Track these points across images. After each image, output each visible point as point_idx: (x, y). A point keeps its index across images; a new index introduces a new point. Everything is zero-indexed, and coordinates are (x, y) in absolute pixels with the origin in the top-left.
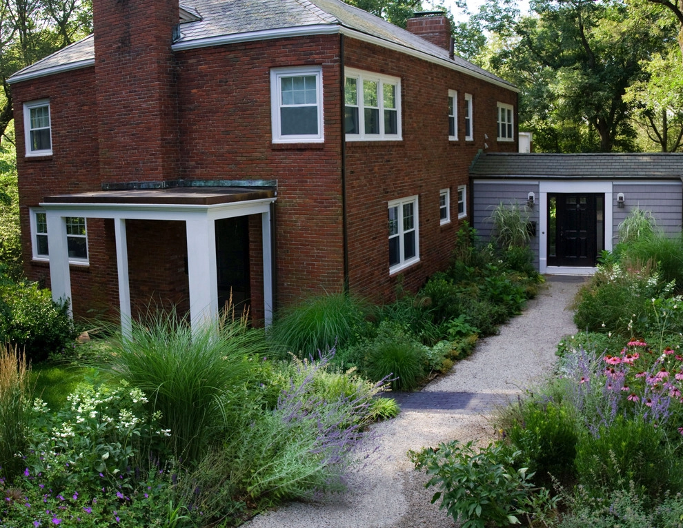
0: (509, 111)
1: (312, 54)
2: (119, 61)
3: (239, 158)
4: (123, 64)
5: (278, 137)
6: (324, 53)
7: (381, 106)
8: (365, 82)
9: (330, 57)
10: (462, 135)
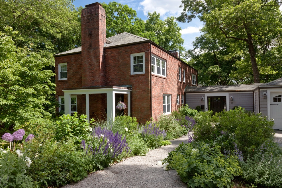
0: (195, 77)
1: (141, 49)
2: (89, 51)
3: (121, 79)
5: (132, 73)
6: (145, 49)
7: (161, 67)
8: (157, 59)
9: (146, 50)
10: (182, 80)
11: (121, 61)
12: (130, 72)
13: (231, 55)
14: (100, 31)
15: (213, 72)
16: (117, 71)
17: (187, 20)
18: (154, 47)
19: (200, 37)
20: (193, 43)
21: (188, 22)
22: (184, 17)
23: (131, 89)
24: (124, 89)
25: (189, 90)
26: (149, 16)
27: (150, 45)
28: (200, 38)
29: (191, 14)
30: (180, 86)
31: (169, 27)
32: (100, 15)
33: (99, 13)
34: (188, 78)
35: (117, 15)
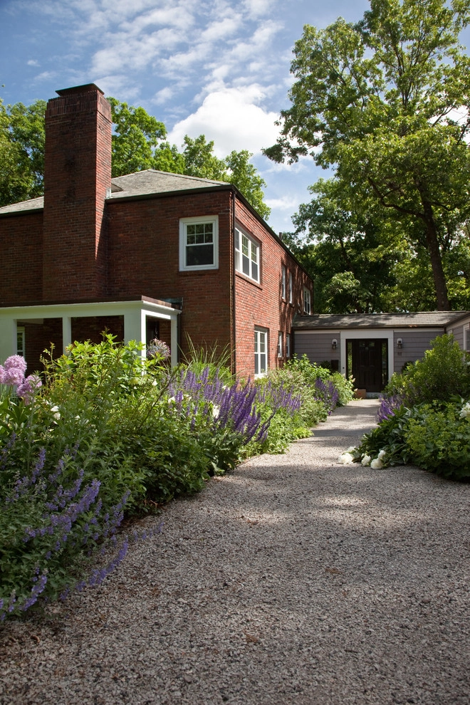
1: (210, 207)
2: (65, 208)
3: (153, 283)
4: (68, 210)
5: (183, 266)
6: (219, 206)
7: (250, 257)
8: (243, 236)
9: (223, 209)
10: (288, 299)
11: (152, 237)
12: (178, 263)
13: (382, 250)
14: (99, 156)
15: (342, 288)
16: (142, 262)
17: (287, 159)
18: (239, 204)
19: (311, 204)
20: (295, 216)
21: (291, 162)
22: (281, 150)
23: (179, 309)
24: (166, 305)
25: (302, 324)
26: (187, 145)
27: (232, 198)
28: (310, 206)
29: (298, 144)
30: (284, 311)
31: (235, 173)
32: (98, 115)
33: (96, 110)
34: (296, 294)
35: (116, 131)
